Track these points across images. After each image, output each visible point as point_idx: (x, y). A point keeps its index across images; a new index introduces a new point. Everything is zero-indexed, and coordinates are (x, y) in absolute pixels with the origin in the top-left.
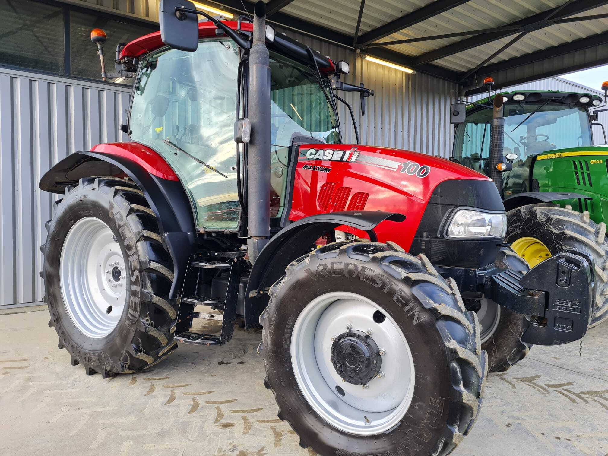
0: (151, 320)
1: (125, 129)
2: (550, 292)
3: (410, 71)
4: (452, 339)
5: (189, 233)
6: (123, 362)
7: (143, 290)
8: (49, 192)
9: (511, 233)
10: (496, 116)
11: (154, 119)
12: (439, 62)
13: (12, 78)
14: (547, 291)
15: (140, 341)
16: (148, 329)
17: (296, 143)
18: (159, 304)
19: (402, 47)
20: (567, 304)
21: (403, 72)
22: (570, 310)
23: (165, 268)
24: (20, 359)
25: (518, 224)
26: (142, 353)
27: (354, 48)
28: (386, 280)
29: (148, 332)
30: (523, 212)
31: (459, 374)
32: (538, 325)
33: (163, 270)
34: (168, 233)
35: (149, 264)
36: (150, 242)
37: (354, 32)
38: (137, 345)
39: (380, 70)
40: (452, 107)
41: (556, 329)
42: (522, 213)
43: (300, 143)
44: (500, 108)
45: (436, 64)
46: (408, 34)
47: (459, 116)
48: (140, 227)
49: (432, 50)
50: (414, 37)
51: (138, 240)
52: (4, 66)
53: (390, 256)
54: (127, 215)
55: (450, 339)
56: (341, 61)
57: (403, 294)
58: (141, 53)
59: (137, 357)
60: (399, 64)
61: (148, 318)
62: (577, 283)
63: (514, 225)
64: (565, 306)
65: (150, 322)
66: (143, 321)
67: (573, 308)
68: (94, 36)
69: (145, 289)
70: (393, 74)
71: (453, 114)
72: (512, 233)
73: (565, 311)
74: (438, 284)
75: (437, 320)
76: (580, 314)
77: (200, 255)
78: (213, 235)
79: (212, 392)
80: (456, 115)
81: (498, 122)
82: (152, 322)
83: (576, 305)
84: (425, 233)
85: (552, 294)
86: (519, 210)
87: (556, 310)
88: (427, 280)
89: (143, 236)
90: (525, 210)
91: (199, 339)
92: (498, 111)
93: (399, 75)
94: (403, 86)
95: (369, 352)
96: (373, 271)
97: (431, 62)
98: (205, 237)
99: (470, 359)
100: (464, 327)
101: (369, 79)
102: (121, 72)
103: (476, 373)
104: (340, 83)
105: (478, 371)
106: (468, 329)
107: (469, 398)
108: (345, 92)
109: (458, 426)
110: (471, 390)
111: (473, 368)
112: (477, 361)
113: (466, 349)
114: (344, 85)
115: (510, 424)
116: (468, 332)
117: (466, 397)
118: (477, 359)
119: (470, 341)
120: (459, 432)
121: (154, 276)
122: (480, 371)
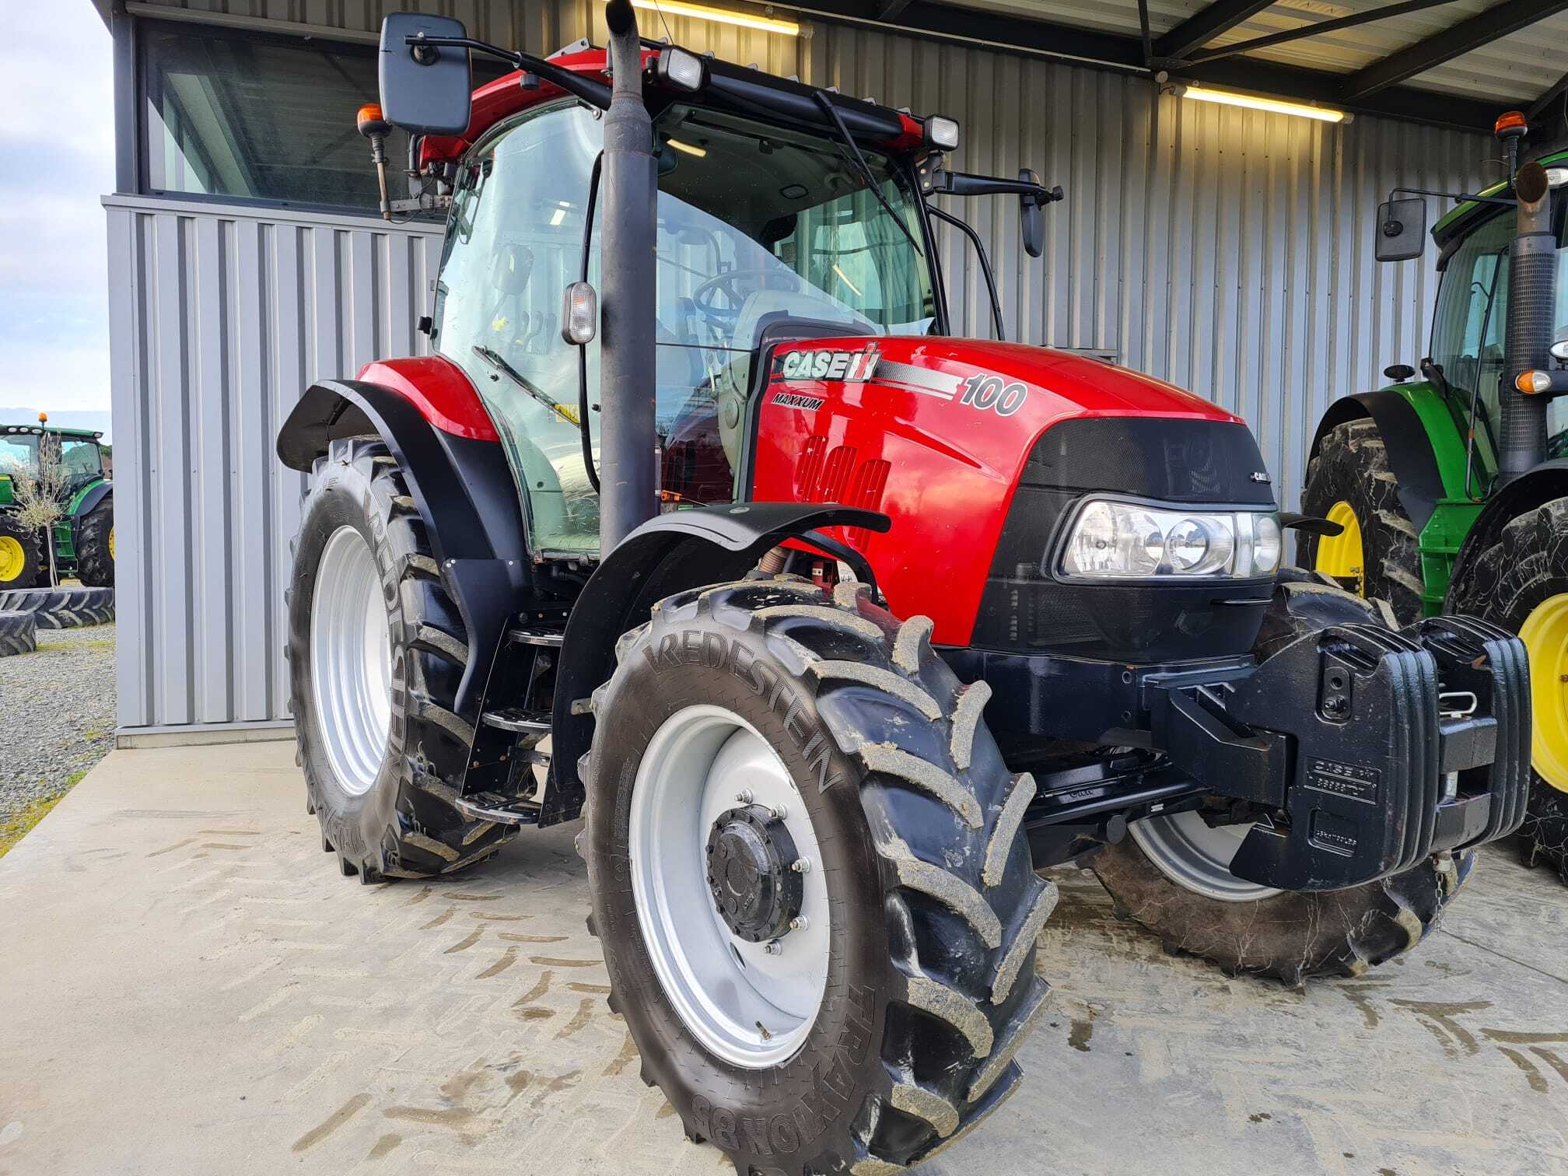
0: (428, 759)
1: (427, 325)
2: (1301, 737)
3: (1335, 116)
4: (894, 835)
5: (511, 563)
6: (387, 852)
7: (409, 689)
8: (299, 472)
9: (1525, 582)
10: (1527, 229)
11: (504, 298)
12: (1428, 79)
13: (300, 229)
14: (1292, 732)
15: (412, 806)
16: (419, 779)
17: (771, 340)
18: (442, 722)
19: (1298, 49)
20: (1344, 771)
21: (1313, 121)
22: (1350, 792)
23: (457, 641)
24: (247, 830)
25: (1541, 553)
26: (419, 834)
27: (1149, 71)
28: (773, 679)
29: (420, 785)
30: (1558, 518)
31: (906, 929)
32: (1273, 830)
33: (451, 646)
34: (453, 561)
35: (418, 631)
36: (430, 582)
37: (1137, 25)
38: (407, 815)
39: (1235, 122)
40: (1384, 210)
41: (1314, 844)
42: (1554, 521)
43: (784, 338)
44: (1538, 205)
45: (1417, 85)
46: (1309, 10)
47: (1401, 236)
48: (411, 548)
49: (1400, 46)
50: (1328, 16)
51: (404, 578)
52: (285, 204)
53: (793, 617)
54: (389, 521)
55: (891, 836)
56: (931, 117)
57: (801, 714)
58: (457, 149)
59: (407, 840)
60: (1299, 99)
61: (421, 754)
62: (1368, 713)
63: (1532, 556)
64: (1336, 780)
65: (425, 764)
66: (410, 759)
67: (1358, 785)
68: (363, 121)
69: (413, 689)
70: (1281, 130)
71: (1385, 233)
72: (1526, 580)
73: (1335, 794)
74: (896, 692)
75: (863, 784)
76: (1374, 803)
77: (540, 616)
78: (571, 567)
79: (560, 939)
80: (1392, 235)
81: (1529, 246)
82: (431, 763)
83: (1364, 778)
84: (1020, 567)
85: (1306, 741)
86: (1546, 512)
87: (1313, 788)
88: (863, 679)
89: (410, 567)
90: (1563, 511)
91: (500, 809)
92: (1531, 215)
93: (1302, 132)
94: (1315, 162)
95: (769, 862)
96: (752, 654)
97: (1401, 82)
98: (554, 573)
99: (939, 892)
100: (948, 808)
101: (1200, 150)
102: (420, 197)
103: (974, 934)
104: (944, 174)
105: (980, 930)
106: (961, 815)
107: (933, 996)
108: (963, 197)
109: (911, 1067)
110: (951, 976)
111: (961, 920)
112: (978, 901)
113: (934, 867)
114: (955, 179)
115: (1267, 1116)
116: (962, 823)
117: (917, 991)
118: (976, 896)
119: (965, 848)
120: (914, 1084)
121: (432, 658)
122: (988, 931)
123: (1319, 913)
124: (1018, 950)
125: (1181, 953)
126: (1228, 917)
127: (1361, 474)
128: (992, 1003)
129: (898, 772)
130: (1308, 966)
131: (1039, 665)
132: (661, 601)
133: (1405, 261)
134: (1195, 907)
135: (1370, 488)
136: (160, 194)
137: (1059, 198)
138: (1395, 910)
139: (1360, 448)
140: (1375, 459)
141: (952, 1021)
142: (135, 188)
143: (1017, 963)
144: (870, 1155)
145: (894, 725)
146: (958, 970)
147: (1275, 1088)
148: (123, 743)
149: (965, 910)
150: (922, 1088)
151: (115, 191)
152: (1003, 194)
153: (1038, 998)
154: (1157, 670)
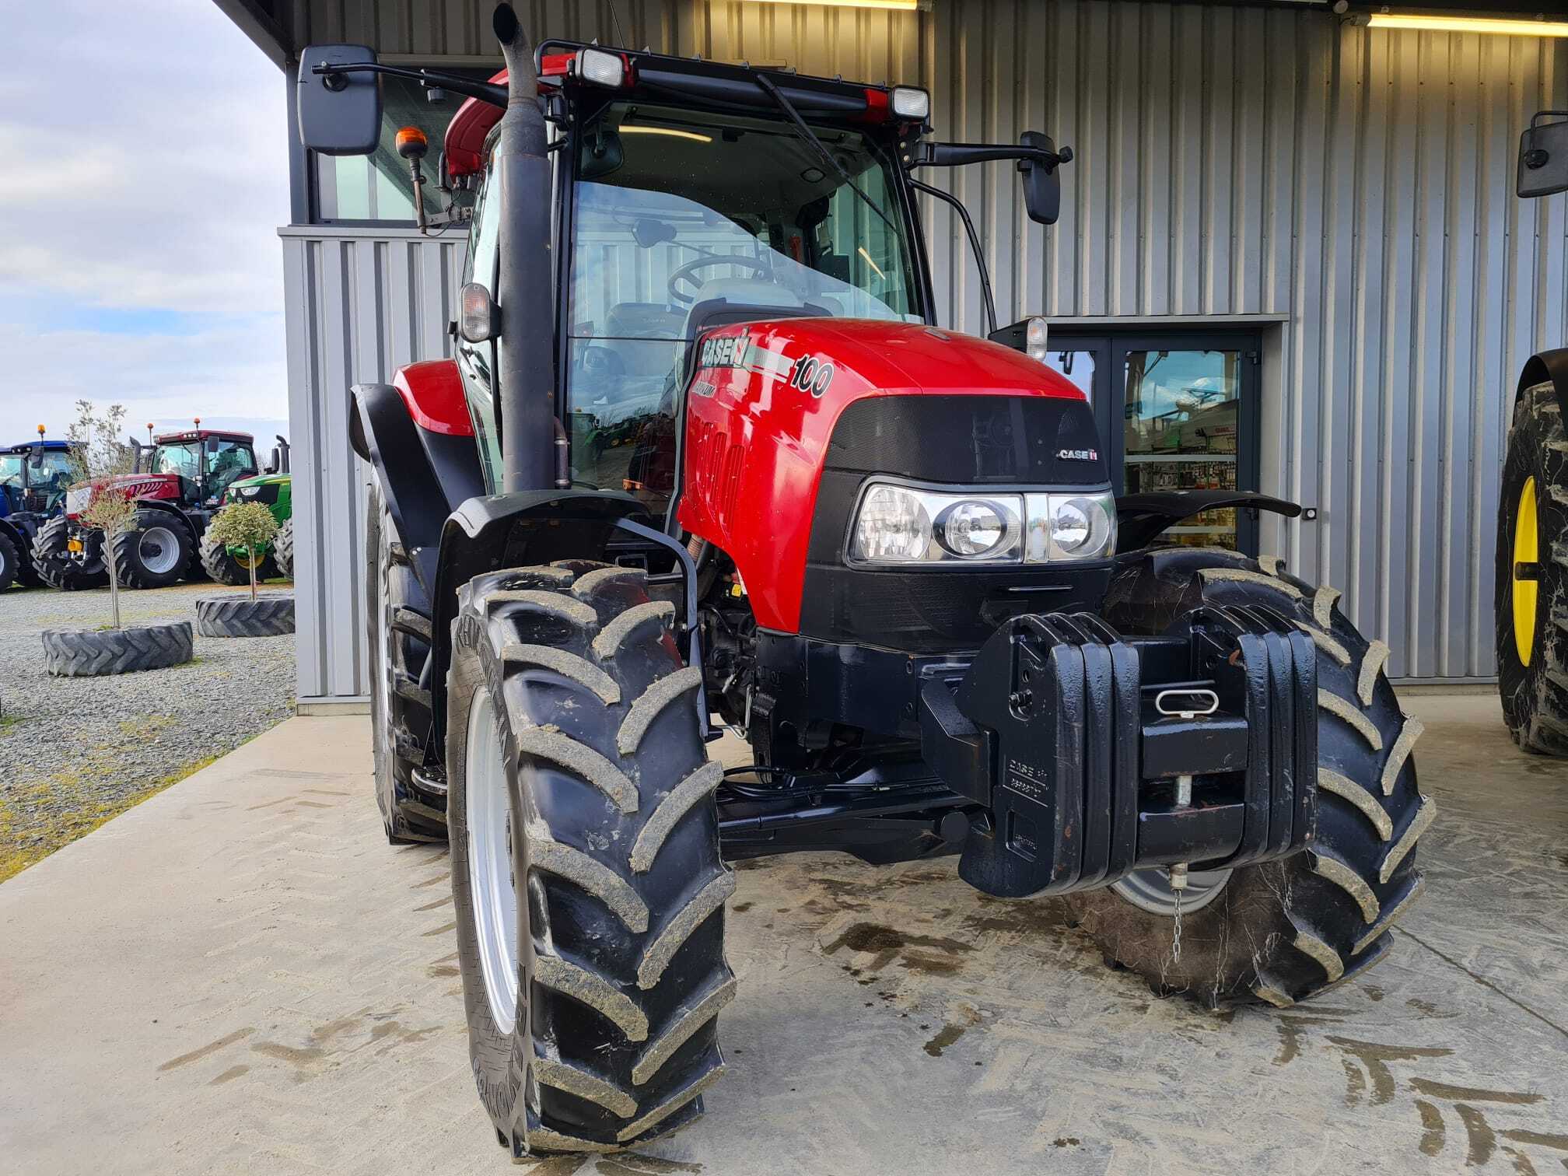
4: (538, 815)
6: (396, 816)
7: (393, 666)
14: (996, 728)
15: (403, 775)
16: (402, 750)
18: (418, 698)
20: (1028, 771)
26: (412, 801)
27: (1325, 2)
29: (404, 756)
31: (542, 908)
34: (419, 549)
36: (412, 569)
39: (1440, 48)
40: (1527, 138)
41: (1011, 848)
47: (1547, 167)
51: (391, 565)
56: (894, 89)
58: (476, 162)
61: (404, 727)
62: (1042, 709)
65: (408, 736)
66: (397, 731)
69: (395, 666)
70: (1500, 51)
73: (1023, 794)
74: (575, 676)
75: (520, 764)
80: (1537, 167)
83: (1041, 779)
85: (1004, 737)
87: (1009, 789)
89: (393, 554)
93: (1529, 52)
99: (571, 874)
100: (599, 791)
101: (1395, 84)
102: (450, 210)
103: (614, 918)
104: (924, 147)
105: (621, 915)
106: (612, 799)
107: (562, 975)
108: (948, 168)
109: (555, 1044)
110: (589, 957)
111: (599, 903)
112: (618, 885)
113: (569, 849)
114: (937, 150)
115: (1073, 1142)
116: (614, 807)
117: (545, 968)
118: (615, 879)
119: (613, 833)
120: (558, 1060)
121: (413, 641)
122: (631, 915)
123: (1228, 932)
124: (670, 937)
125: (1118, 966)
126: (1155, 931)
127: (1539, 445)
128: (638, 987)
129: (546, 754)
130: (1222, 991)
131: (846, 652)
132: (462, 586)
133: (1551, 196)
134: (1128, 918)
135: (1545, 460)
136: (328, 223)
137: (1066, 160)
138: (1293, 933)
139: (1541, 414)
140: (1556, 426)
141: (588, 1002)
142: (307, 220)
143: (667, 949)
144: (542, 1126)
145: (563, 708)
146: (597, 951)
147: (1111, 1116)
148: (302, 710)
149: (601, 893)
150: (568, 1066)
151: (290, 223)
152: (995, 161)
153: (715, 987)
154: (943, 660)
